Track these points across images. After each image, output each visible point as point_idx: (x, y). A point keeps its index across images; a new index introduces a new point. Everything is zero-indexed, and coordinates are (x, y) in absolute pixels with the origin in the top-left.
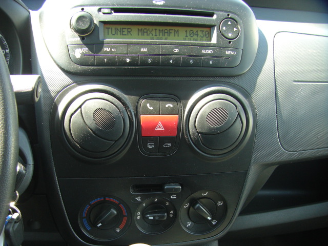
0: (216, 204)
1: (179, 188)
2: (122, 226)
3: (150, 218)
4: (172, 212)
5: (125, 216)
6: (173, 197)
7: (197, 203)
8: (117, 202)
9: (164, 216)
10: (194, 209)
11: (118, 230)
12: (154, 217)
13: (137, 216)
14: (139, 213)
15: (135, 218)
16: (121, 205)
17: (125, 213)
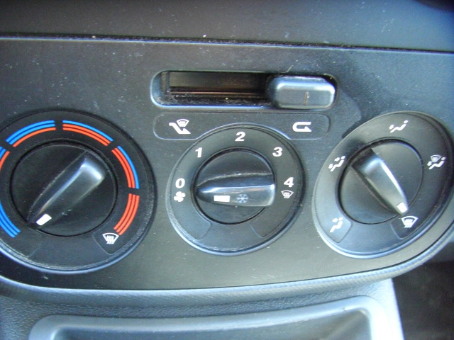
0: (424, 162)
1: (328, 93)
2: (124, 224)
3: (217, 199)
4: (290, 182)
5: (133, 191)
6: (301, 127)
7: (371, 155)
8: (105, 139)
9: (265, 195)
10: (362, 175)
11: (110, 239)
12: (233, 197)
13: (173, 191)
14: (181, 183)
15: (167, 198)
16: (120, 153)
17: (133, 180)
